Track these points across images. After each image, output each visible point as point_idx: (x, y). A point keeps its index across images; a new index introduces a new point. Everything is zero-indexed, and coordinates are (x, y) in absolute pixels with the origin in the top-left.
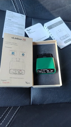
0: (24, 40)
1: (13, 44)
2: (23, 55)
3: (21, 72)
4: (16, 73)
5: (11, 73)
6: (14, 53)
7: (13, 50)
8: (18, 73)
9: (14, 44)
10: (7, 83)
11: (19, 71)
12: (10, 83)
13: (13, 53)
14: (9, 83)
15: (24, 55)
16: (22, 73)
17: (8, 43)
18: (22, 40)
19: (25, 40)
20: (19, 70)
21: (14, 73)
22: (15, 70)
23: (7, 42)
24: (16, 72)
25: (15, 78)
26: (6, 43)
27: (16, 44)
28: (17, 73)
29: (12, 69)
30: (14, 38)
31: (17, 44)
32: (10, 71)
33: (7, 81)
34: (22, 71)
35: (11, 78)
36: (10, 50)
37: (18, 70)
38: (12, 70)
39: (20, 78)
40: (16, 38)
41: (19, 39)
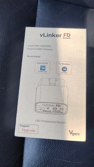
0: (66, 36)
1: (42, 48)
3: (58, 109)
4: (48, 110)
5: (39, 110)
6: (44, 67)
7: (43, 62)
8: (52, 112)
9: (46, 48)
10: (31, 131)
11: (55, 107)
12: (36, 132)
13: (43, 68)
14: (34, 131)
15: (65, 69)
16: (61, 111)
17: (33, 48)
18: (62, 36)
19: (69, 35)
20: (55, 104)
21: (44, 111)
22: (46, 104)
23: (31, 46)
24: (48, 108)
25: (46, 121)
26: (30, 48)
27: (48, 48)
28: (50, 111)
29: (40, 102)
30: (46, 35)
31: (50, 48)
32: (35, 107)
33: (31, 128)
35: (38, 121)
36: (36, 62)
37: (53, 104)
38: (40, 105)
39: (56, 122)
40: (48, 35)
41: (56, 36)
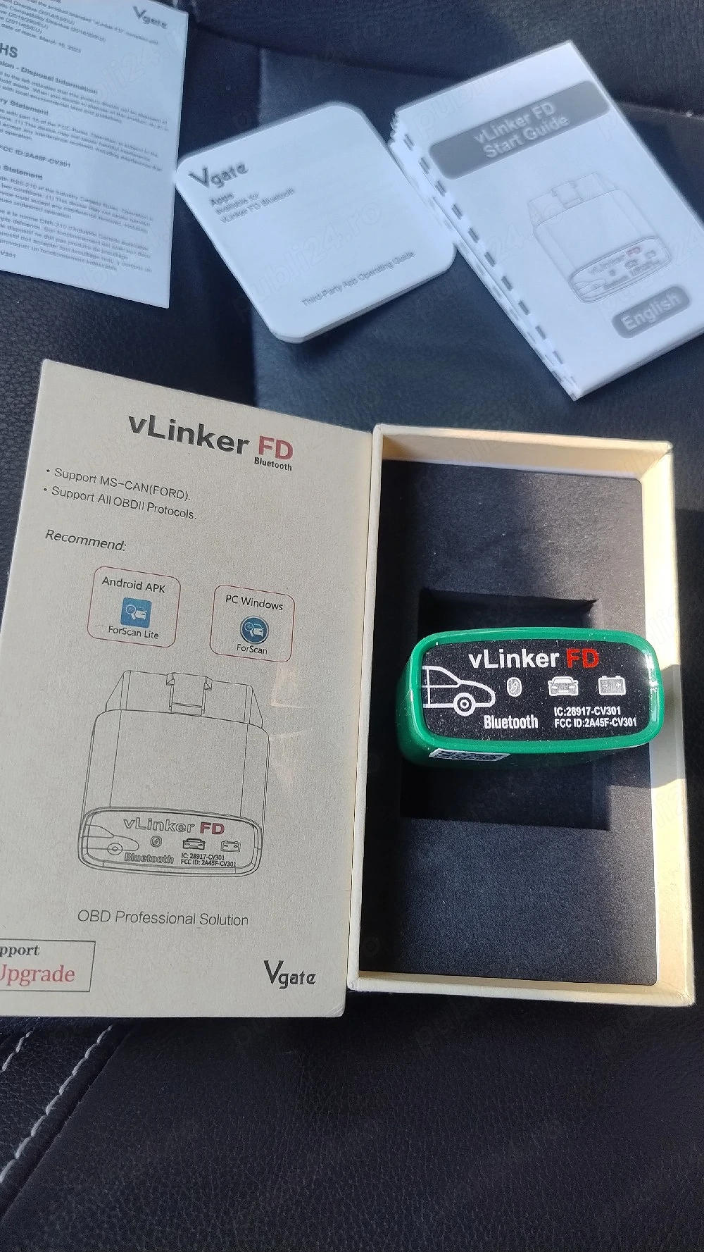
0: (269, 455)
1: (140, 496)
2: (253, 632)
4: (154, 852)
5: (103, 855)
6: (146, 606)
7: (138, 578)
8: (177, 861)
9: (159, 500)
10: (50, 976)
11: (195, 833)
12: (80, 982)
13: (139, 614)
14: (65, 975)
15: (258, 632)
16: (228, 857)
17: (82, 487)
18: (251, 450)
19: (284, 450)
20: (198, 821)
21: (130, 857)
22: (144, 817)
23: (69, 477)
24: (156, 842)
25: (144, 917)
26: (65, 485)
27: (172, 503)
28: (170, 859)
29: (111, 809)
30: (162, 427)
31: (184, 506)
32: (83, 836)
33: (50, 958)
34: (235, 831)
35: (94, 915)
36: (101, 576)
37: (186, 820)
38: (114, 822)
39: (198, 919)
40: (176, 433)
41: (220, 442)
